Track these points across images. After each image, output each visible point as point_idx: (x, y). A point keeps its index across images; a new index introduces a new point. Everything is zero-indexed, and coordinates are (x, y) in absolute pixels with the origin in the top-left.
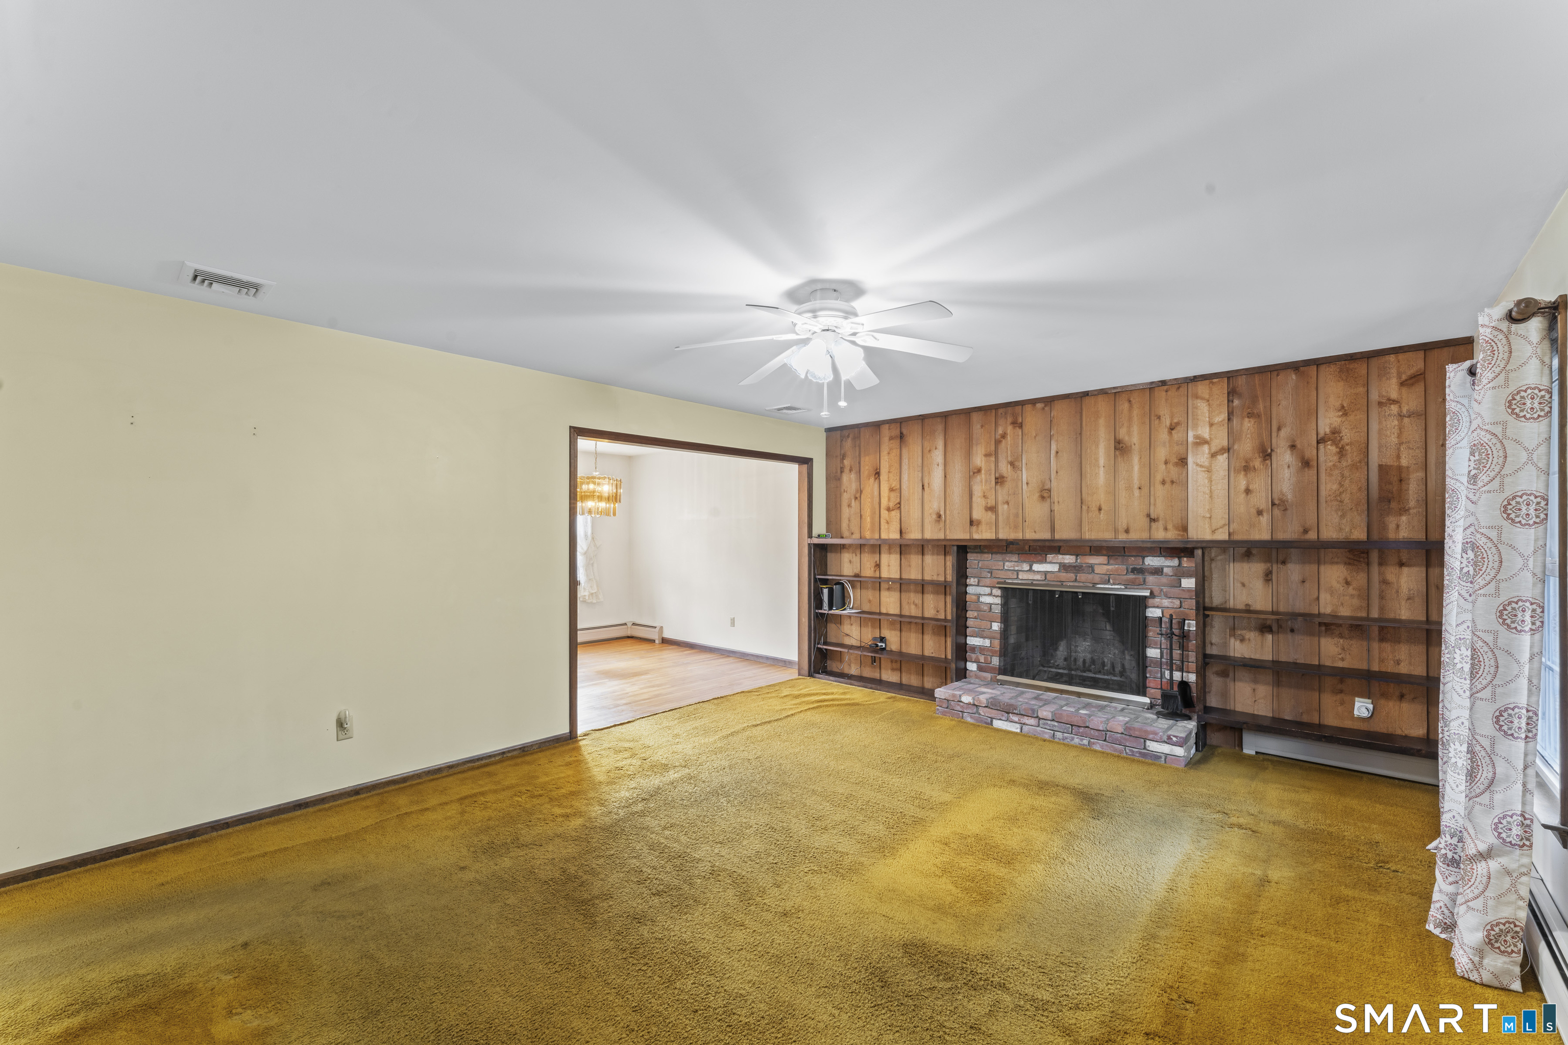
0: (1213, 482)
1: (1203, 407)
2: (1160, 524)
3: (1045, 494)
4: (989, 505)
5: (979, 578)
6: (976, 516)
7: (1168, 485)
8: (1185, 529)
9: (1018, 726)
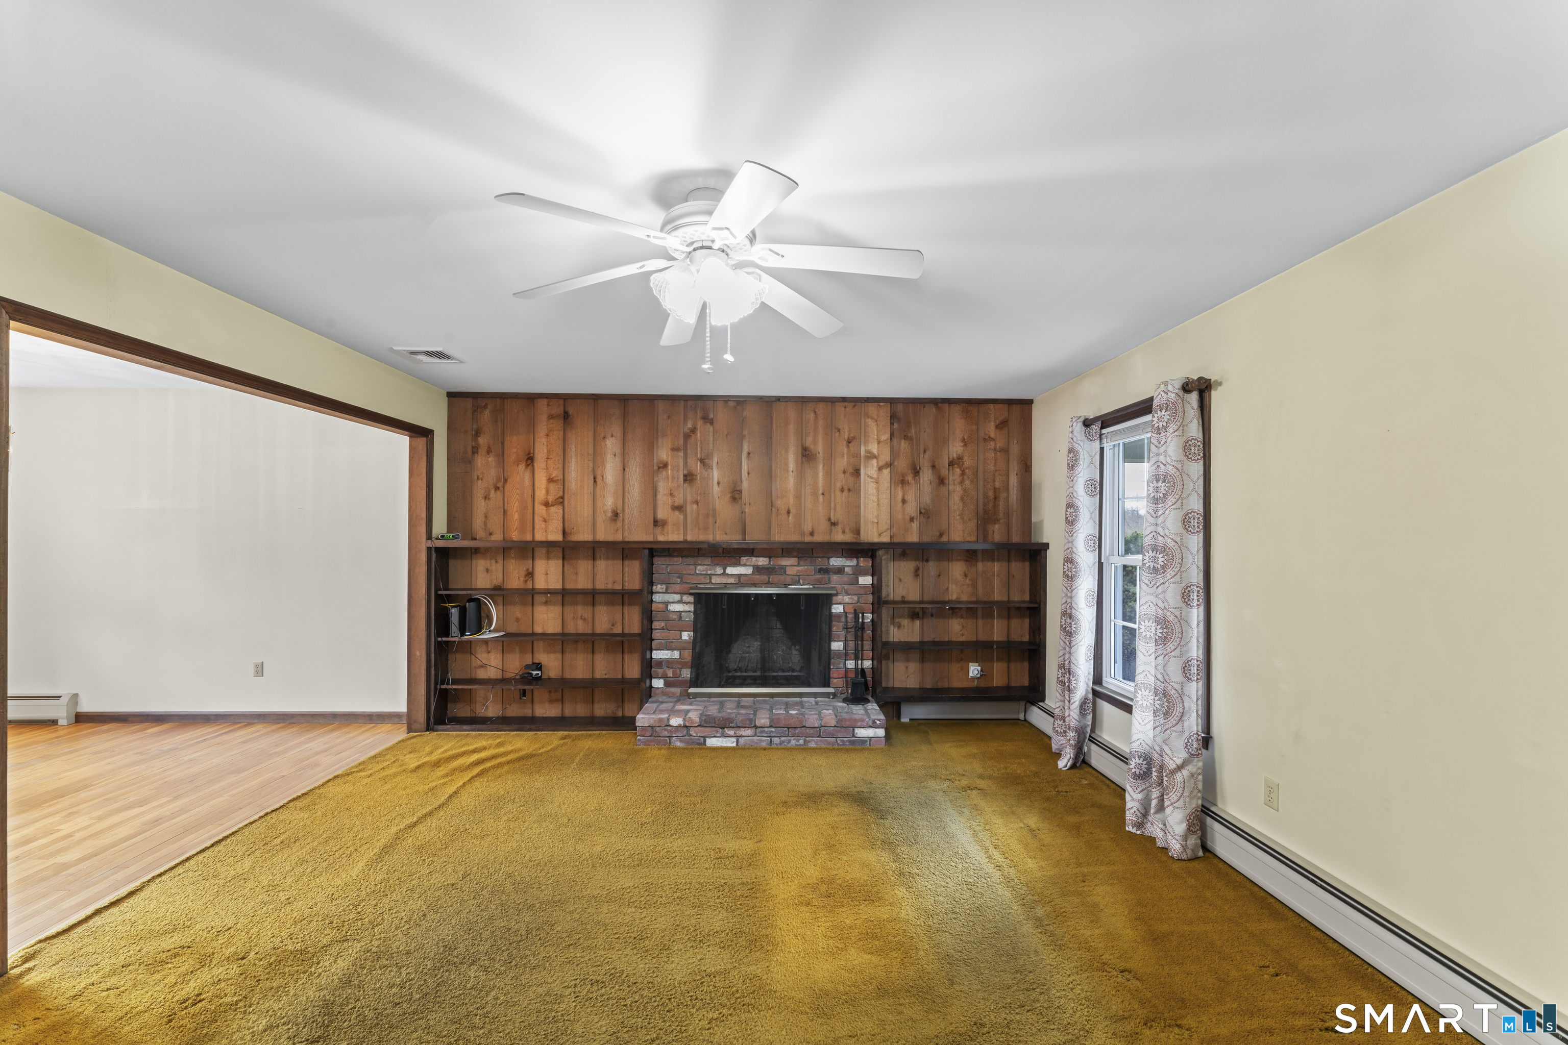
0: (880, 492)
1: (872, 424)
2: (839, 528)
3: (735, 495)
4: (676, 504)
5: (668, 584)
6: (660, 516)
7: (845, 493)
8: (858, 532)
9: (734, 740)
